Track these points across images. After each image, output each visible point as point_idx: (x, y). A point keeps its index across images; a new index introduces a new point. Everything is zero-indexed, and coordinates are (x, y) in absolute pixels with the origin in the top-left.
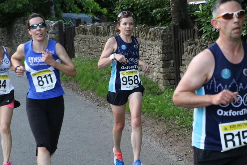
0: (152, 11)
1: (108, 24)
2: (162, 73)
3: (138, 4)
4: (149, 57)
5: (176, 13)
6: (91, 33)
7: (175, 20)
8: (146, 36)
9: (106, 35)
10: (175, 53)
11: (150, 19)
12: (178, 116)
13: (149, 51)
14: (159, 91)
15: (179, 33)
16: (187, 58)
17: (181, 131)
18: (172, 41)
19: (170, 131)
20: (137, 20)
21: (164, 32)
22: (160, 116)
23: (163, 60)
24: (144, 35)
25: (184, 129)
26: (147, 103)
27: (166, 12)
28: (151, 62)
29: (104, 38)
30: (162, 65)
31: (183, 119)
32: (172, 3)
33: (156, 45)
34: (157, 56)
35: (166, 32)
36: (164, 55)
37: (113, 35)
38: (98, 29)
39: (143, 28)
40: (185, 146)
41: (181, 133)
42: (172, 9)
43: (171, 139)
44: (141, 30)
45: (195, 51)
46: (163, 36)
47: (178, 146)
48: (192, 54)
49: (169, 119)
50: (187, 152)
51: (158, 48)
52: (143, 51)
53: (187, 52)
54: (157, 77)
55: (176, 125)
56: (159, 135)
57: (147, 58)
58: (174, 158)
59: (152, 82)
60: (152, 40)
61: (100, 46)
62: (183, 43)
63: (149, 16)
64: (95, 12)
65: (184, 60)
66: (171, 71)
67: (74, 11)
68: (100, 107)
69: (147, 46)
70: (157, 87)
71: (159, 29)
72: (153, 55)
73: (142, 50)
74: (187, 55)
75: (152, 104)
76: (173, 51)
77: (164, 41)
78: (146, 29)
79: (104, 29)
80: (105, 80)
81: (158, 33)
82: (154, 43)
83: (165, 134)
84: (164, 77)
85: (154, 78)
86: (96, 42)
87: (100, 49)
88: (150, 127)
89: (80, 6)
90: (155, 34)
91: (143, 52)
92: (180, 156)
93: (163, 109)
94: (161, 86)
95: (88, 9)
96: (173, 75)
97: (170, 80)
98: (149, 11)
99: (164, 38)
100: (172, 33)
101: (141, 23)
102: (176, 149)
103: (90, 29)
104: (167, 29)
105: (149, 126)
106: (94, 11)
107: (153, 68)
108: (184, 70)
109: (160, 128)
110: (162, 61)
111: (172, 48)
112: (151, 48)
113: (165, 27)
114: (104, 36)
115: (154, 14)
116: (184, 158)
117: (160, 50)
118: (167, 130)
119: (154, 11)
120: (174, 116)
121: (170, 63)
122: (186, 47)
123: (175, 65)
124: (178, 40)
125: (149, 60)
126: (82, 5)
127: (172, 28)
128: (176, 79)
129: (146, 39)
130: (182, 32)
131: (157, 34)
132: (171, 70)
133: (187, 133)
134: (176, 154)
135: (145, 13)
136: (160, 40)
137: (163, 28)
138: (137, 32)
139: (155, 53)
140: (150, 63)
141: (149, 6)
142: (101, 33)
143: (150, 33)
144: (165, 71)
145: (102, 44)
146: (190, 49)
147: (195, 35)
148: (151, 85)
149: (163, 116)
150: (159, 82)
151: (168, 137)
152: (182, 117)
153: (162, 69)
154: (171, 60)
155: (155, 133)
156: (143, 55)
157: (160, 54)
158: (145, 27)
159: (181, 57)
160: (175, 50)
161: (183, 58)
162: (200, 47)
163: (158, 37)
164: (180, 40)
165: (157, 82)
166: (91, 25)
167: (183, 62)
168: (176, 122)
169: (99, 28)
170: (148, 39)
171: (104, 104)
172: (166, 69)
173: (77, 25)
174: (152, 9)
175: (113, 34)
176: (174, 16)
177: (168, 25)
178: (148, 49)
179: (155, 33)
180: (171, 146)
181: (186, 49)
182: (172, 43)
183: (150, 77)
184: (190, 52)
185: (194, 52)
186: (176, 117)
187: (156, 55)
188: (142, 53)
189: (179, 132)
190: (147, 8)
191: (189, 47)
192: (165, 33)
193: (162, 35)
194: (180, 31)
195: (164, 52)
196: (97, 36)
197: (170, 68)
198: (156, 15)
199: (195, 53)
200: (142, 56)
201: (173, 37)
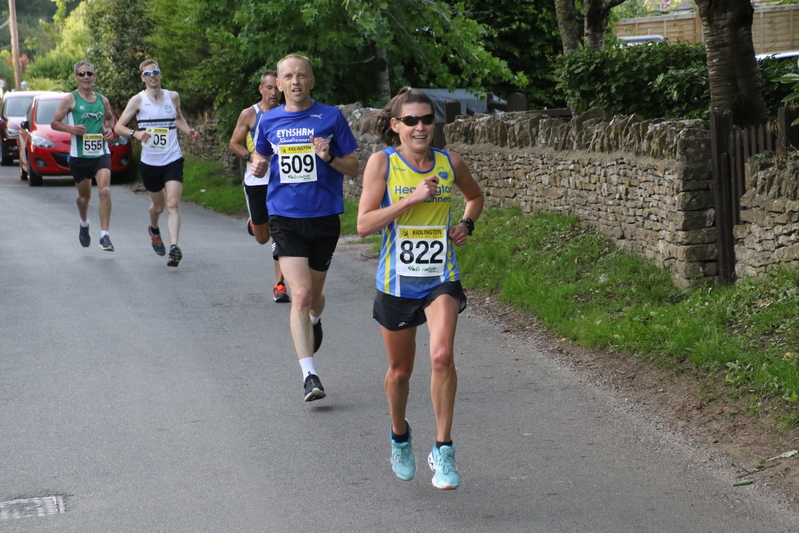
0: (653, 78)
1: (533, 116)
2: (681, 243)
3: (615, 61)
4: (644, 201)
5: (723, 83)
6: (487, 138)
7: (720, 102)
8: (637, 146)
9: (527, 145)
10: (720, 189)
11: (648, 99)
12: (734, 361)
13: (647, 184)
14: (673, 293)
15: (732, 136)
16: (755, 203)
17: (742, 404)
18: (711, 157)
19: (710, 401)
20: (611, 104)
21: (688, 133)
22: (682, 362)
23: (687, 209)
24: (634, 143)
25: (752, 398)
26: (642, 324)
27: (692, 79)
28: (650, 214)
29: (521, 151)
30: (681, 223)
31: (749, 369)
32: (713, 57)
33: (666, 170)
34: (668, 200)
35: (694, 132)
36: (689, 196)
37: (546, 144)
38: (505, 127)
39: (630, 124)
40: (755, 443)
41: (744, 409)
42: (711, 73)
43: (715, 425)
44: (624, 129)
45: (780, 183)
46: (685, 145)
47: (737, 442)
48: (771, 192)
49: (708, 370)
50: (763, 462)
51: (671, 177)
52: (630, 185)
53: (755, 186)
54: (667, 256)
55: (728, 385)
56: (682, 411)
57: (640, 203)
58: (728, 477)
59: (654, 269)
60: (655, 156)
61: (510, 174)
62: (743, 162)
63: (644, 90)
64: (494, 85)
65: (745, 208)
66: (707, 240)
67: (440, 82)
68: (513, 336)
69: (640, 172)
70: (667, 280)
71: (675, 125)
72: (657, 197)
73: (627, 183)
74: (754, 196)
75: (657, 326)
76: (713, 184)
77: (688, 159)
78: (637, 127)
79: (521, 129)
80: (524, 262)
81: (672, 137)
82: (660, 164)
83: (698, 409)
84: (689, 255)
85: (660, 258)
86: (500, 163)
87: (510, 180)
88: (653, 390)
89: (455, 70)
90: (662, 141)
91: (630, 189)
92: (744, 470)
93: (690, 343)
94: (680, 280)
95: (475, 76)
96: (713, 250)
97: (704, 262)
98: (646, 78)
99: (690, 150)
100: (712, 135)
101: (622, 111)
102: (731, 452)
103: (483, 127)
104: (696, 125)
105: (649, 388)
106: (492, 81)
107: (658, 231)
108: (745, 234)
109: (683, 391)
110: (681, 213)
111: (710, 178)
112: (651, 178)
113: (692, 122)
114: (522, 147)
115: (660, 85)
116: (757, 477)
117: (679, 183)
118: (702, 400)
119: (660, 78)
120: (722, 362)
121: (705, 217)
122: (752, 175)
123: (718, 222)
124: (728, 156)
125: (647, 211)
126: (460, 65)
127: (712, 123)
128: (721, 258)
129: (638, 154)
130: (740, 134)
131: (668, 139)
132: (708, 235)
133: (762, 407)
134: (733, 465)
135: (634, 83)
136: (678, 156)
137: (686, 122)
138: (612, 135)
139: (663, 190)
140: (648, 218)
141: (647, 65)
142: (514, 140)
143: (650, 138)
144: (690, 238)
145: (515, 167)
146: (764, 179)
147: (777, 141)
148: (651, 276)
149: (691, 361)
150: (672, 269)
151: (707, 419)
152: (746, 364)
153: (681, 233)
154: (706, 209)
155: (670, 408)
156: (629, 196)
157: (678, 192)
158: (634, 120)
159: (738, 202)
160: (720, 183)
161: (742, 204)
162: (793, 172)
163: (671, 146)
164: (735, 155)
165: (665, 268)
166: (487, 117)
167: (743, 215)
168: (728, 378)
169: (508, 126)
170: (644, 153)
171: (522, 327)
172: (692, 234)
173: (450, 119)
174: (653, 73)
175: (546, 140)
176: (717, 91)
177: (700, 116)
178: (644, 179)
179: (665, 136)
180: (716, 442)
181: (752, 179)
182: (712, 163)
183: (649, 254)
184: (763, 188)
185: (774, 188)
186: (728, 364)
187: (666, 195)
188: (627, 189)
189: (737, 404)
190: (640, 71)
191: (761, 175)
192: (692, 138)
193: (683, 141)
194: (734, 130)
195: (688, 187)
196: (502, 146)
197: (704, 231)
198: (665, 88)
199: (780, 189)
200: (627, 200)
201: (714, 147)
